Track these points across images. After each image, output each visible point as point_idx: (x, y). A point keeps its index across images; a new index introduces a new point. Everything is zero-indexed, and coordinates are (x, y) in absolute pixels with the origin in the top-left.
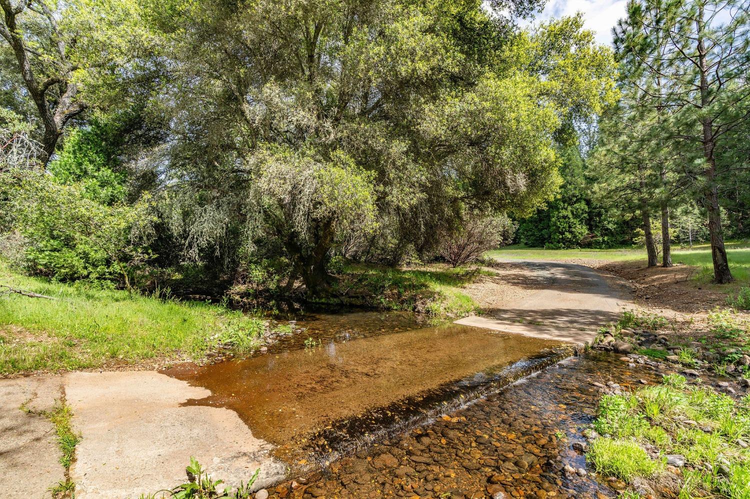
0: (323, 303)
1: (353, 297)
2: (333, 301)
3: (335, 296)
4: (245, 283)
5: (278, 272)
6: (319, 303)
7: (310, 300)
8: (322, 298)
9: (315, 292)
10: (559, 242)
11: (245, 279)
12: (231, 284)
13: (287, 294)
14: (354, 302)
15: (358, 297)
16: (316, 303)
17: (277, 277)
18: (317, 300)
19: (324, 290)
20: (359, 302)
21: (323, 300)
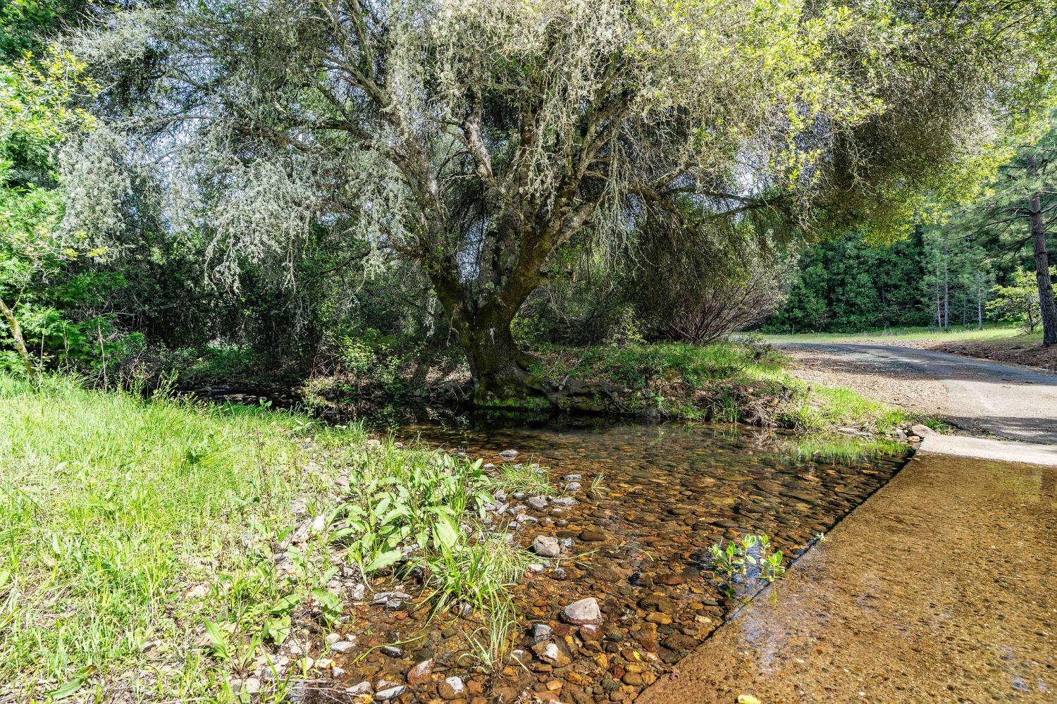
0: (509, 409)
1: (577, 394)
2: (533, 402)
3: (536, 393)
4: (331, 374)
5: (397, 351)
6: (501, 408)
7: (481, 403)
8: (508, 397)
9: (492, 386)
10: (783, 323)
11: (333, 364)
12: (306, 375)
13: (418, 392)
14: (583, 406)
15: (590, 395)
16: (495, 408)
17: (396, 362)
18: (497, 401)
19: (512, 381)
20: (596, 405)
21: (510, 402)
